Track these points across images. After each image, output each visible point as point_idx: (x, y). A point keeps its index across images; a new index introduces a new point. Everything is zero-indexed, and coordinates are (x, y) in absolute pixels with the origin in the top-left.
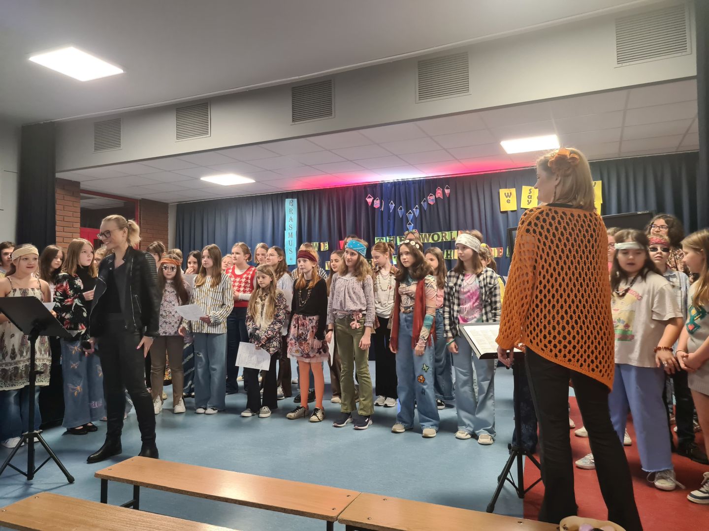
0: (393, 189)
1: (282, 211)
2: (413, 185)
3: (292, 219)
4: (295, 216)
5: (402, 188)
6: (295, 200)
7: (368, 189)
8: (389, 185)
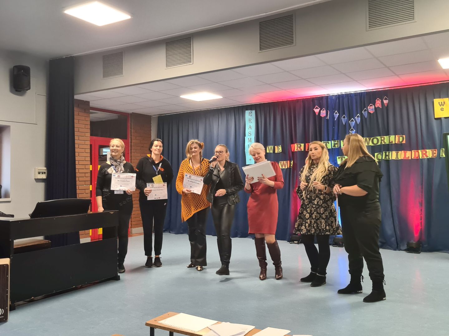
0: (338, 101)
1: (243, 120)
2: (355, 97)
3: (251, 127)
4: (253, 125)
5: (346, 100)
6: (254, 112)
7: (316, 101)
8: (334, 98)
